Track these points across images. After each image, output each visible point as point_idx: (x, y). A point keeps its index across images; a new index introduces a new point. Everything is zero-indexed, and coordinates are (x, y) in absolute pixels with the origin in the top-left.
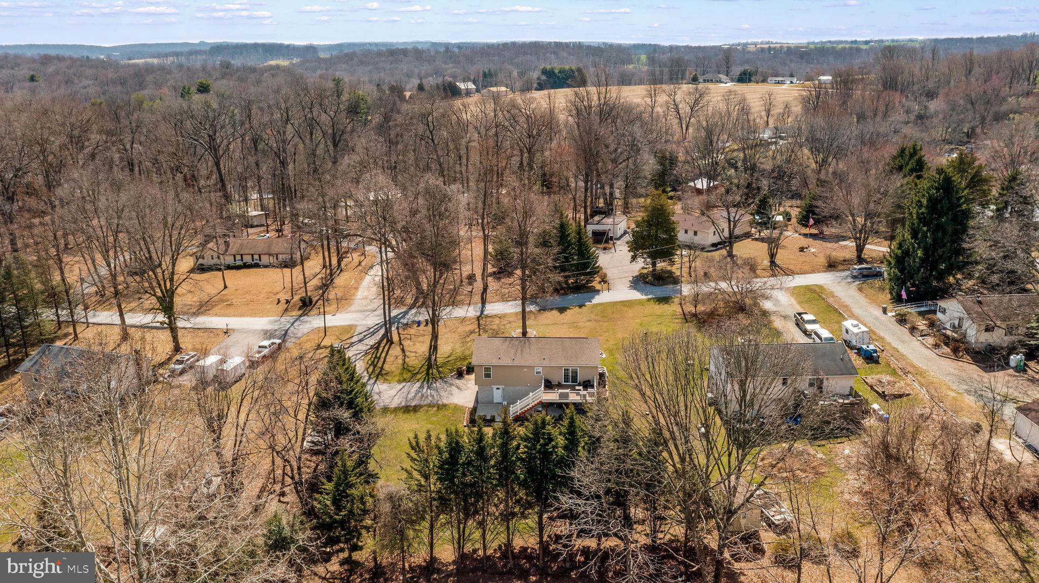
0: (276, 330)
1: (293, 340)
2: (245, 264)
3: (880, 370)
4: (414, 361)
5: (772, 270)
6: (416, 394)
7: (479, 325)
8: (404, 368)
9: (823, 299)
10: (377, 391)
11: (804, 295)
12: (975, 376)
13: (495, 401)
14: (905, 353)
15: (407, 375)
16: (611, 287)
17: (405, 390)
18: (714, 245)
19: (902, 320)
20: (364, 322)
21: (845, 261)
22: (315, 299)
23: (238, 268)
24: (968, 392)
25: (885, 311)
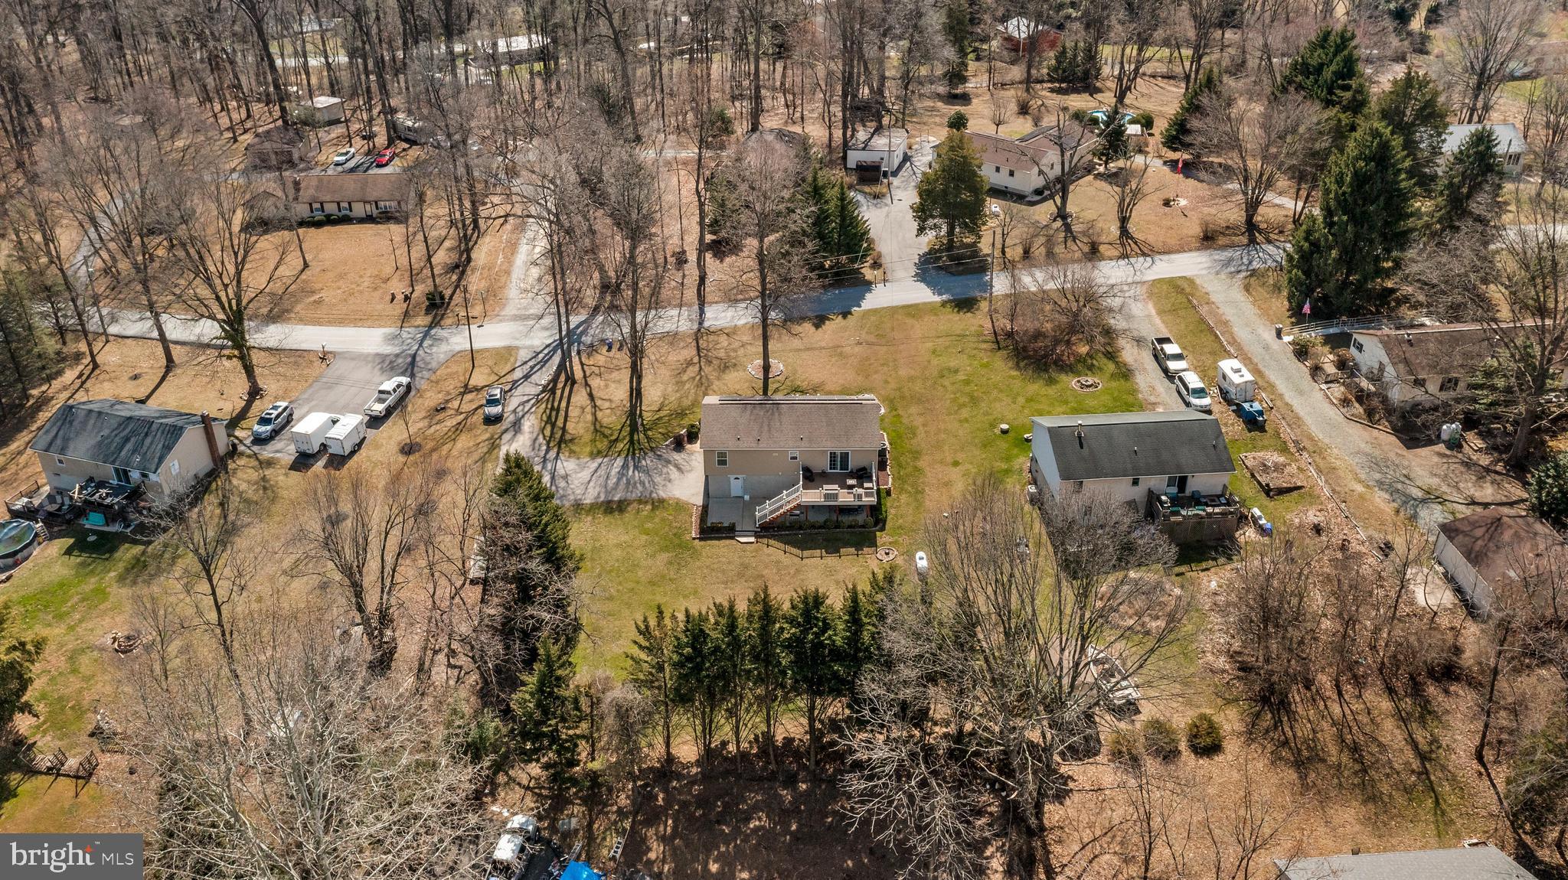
0: (397, 356)
1: (426, 374)
2: (328, 216)
3: (1266, 442)
4: (612, 418)
5: (1123, 245)
6: (619, 480)
7: (698, 349)
8: (596, 430)
9: (1194, 307)
10: (562, 472)
11: (1167, 298)
12: (1392, 456)
13: (733, 494)
14: (1302, 414)
15: (603, 445)
16: (889, 276)
17: (602, 472)
18: (1038, 192)
19: (1302, 352)
20: (528, 342)
21: (1228, 227)
22: (447, 293)
23: (318, 224)
24: (1380, 484)
25: (1279, 334)
